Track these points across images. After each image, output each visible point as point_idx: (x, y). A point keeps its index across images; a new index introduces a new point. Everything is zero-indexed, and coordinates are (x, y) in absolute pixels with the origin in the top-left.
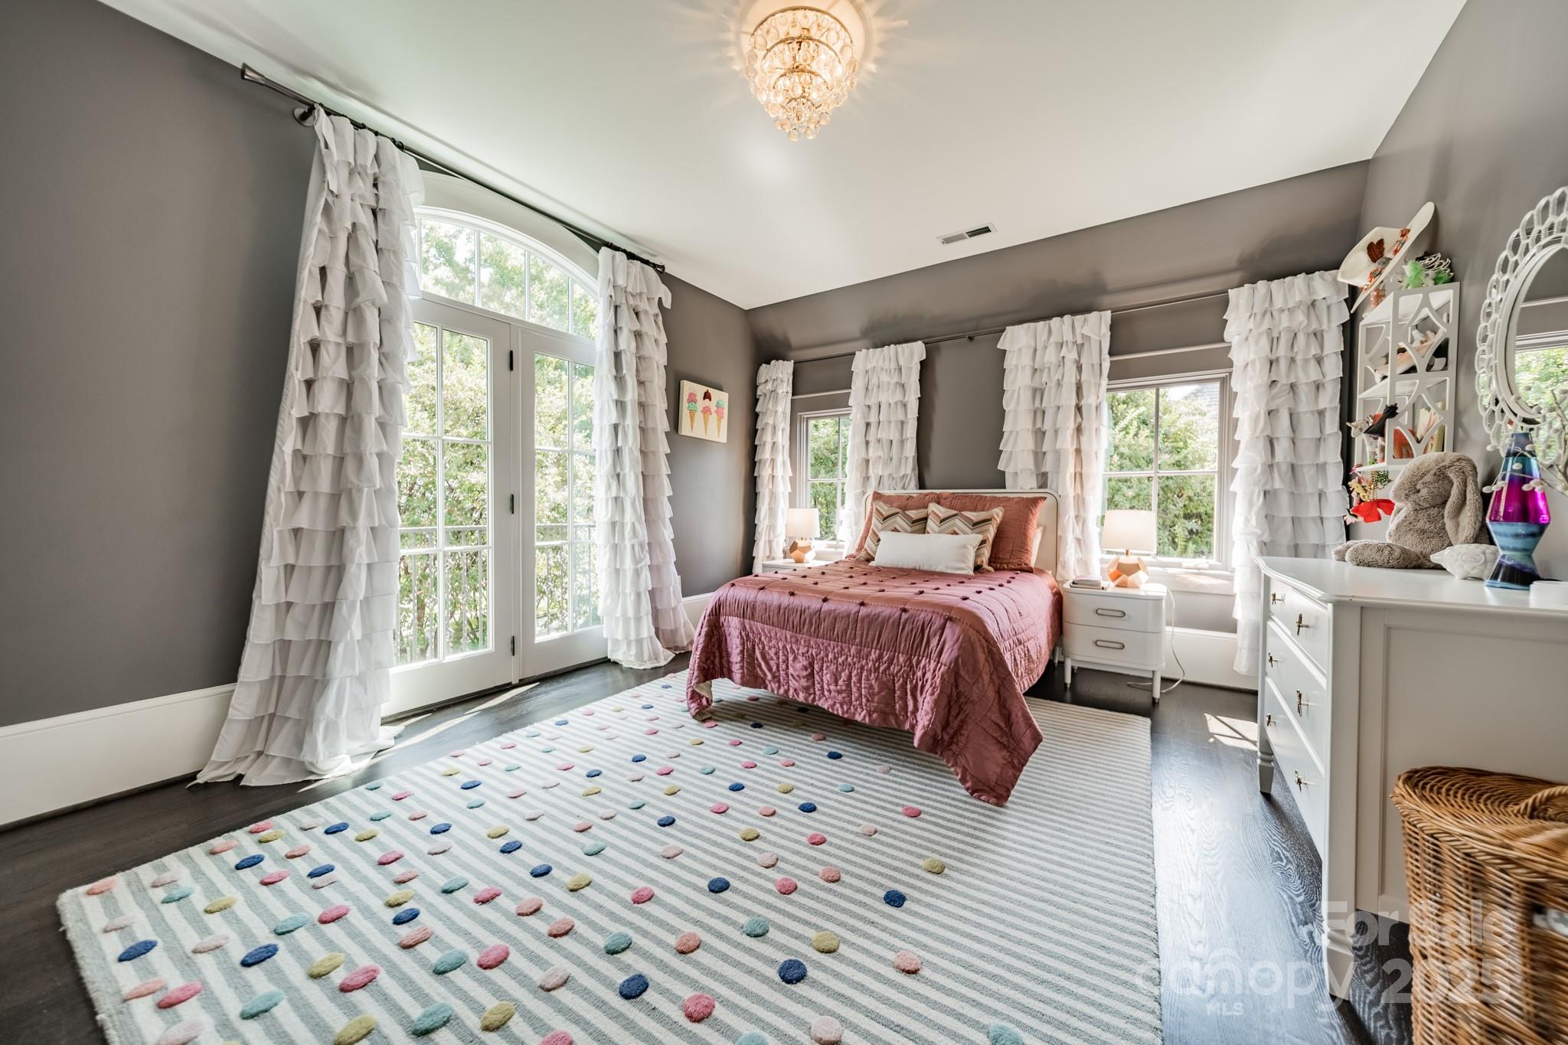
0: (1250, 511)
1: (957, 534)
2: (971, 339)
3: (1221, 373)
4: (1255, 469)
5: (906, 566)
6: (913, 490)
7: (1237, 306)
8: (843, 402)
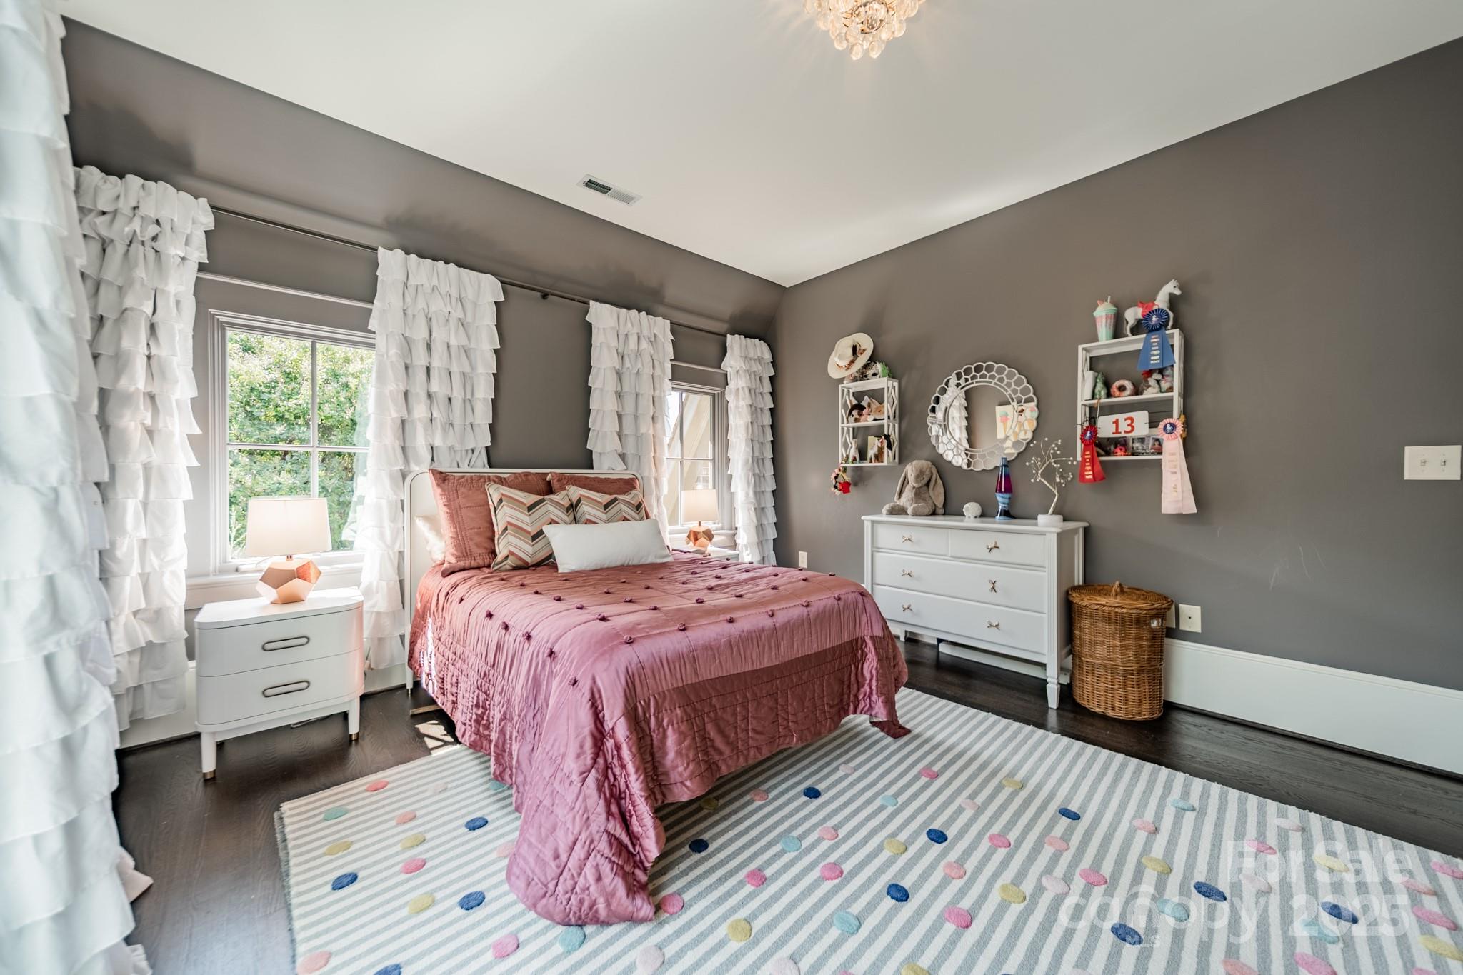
0: (749, 487)
1: (628, 520)
2: (545, 296)
3: (716, 390)
4: (748, 460)
5: (613, 565)
6: (480, 466)
7: (732, 348)
8: (360, 322)
